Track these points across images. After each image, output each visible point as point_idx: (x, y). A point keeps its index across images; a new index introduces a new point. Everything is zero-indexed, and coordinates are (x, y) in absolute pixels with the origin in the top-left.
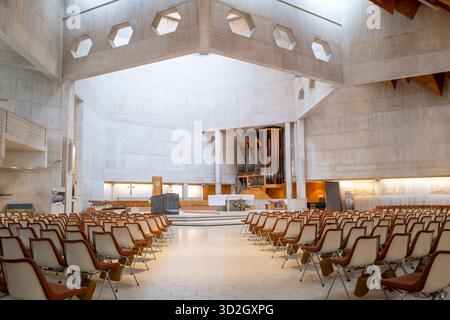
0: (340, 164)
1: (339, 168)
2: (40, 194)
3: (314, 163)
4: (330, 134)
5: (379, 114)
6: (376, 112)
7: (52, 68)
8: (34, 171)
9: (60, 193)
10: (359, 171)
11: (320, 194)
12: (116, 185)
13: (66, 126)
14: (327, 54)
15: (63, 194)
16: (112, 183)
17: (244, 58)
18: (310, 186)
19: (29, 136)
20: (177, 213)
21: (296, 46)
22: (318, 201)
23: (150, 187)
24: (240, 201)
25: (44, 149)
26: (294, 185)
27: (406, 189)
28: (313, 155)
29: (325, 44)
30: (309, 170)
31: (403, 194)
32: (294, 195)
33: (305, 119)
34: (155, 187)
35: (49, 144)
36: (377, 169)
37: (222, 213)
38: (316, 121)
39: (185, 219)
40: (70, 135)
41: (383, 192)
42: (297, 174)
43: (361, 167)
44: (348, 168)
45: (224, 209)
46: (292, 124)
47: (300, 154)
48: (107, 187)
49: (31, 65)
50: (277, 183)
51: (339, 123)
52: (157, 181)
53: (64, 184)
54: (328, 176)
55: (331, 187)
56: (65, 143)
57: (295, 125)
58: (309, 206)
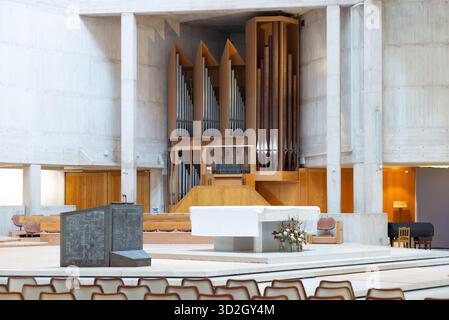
24: (292, 224)
42: (355, 146)
45: (244, 245)
46: (345, 11)
50: (286, 169)
57: (354, 14)
58: (393, 234)
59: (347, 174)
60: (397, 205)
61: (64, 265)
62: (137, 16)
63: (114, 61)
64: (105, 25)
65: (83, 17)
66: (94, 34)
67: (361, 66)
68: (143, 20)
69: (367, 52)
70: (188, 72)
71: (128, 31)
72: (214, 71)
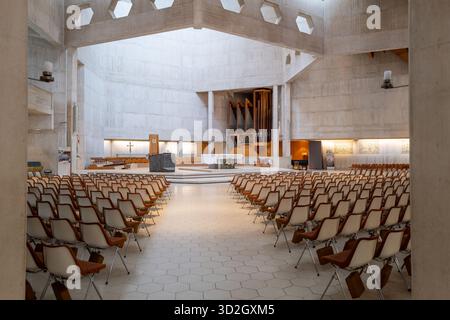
0: (322, 126)
1: (321, 129)
2: (47, 153)
3: (298, 124)
4: (314, 98)
5: (358, 80)
6: (356, 78)
7: (55, 36)
8: (41, 132)
9: (65, 153)
10: (339, 132)
11: (304, 152)
12: (115, 142)
13: (70, 90)
14: (310, 27)
15: (69, 153)
16: (111, 140)
17: (234, 32)
18: (294, 144)
19: (37, 101)
20: (173, 171)
21: (282, 20)
22: (302, 158)
23: (148, 144)
25: (50, 112)
27: (381, 148)
28: (298, 117)
29: (309, 18)
30: (294, 130)
31: (378, 153)
33: (292, 83)
34: (152, 144)
35: (55, 107)
36: (355, 131)
37: (214, 171)
38: (301, 85)
39: (180, 176)
40: (74, 98)
41: (360, 151)
42: (283, 133)
43: (341, 129)
44: (329, 129)
45: (216, 166)
46: (280, 87)
47: (286, 116)
48: (107, 143)
49: (36, 33)
51: (322, 87)
52: (154, 139)
53: (69, 144)
54: (311, 136)
55: (314, 145)
56: (69, 107)
57: (282, 89)
58: (293, 163)
59: (281, 143)
60: (303, 154)
61: (151, 171)
62: (214, 92)
63: (207, 106)
64: (203, 95)
65: (198, 93)
66: (201, 98)
68: (215, 93)
70: (234, 110)
71: (211, 96)
72: (243, 109)
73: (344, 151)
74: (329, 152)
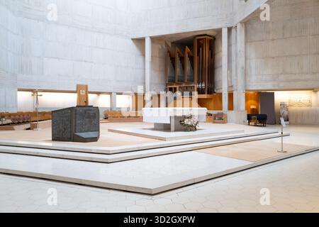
1: (282, 77)
3: (253, 72)
4: (273, 40)
20: (95, 139)
23: (75, 96)
26: (231, 96)
28: (253, 64)
32: (231, 107)
33: (246, 23)
34: (79, 96)
42: (234, 83)
43: (308, 77)
46: (230, 30)
50: (208, 94)
51: (284, 27)
52: (82, 90)
57: (233, 31)
60: (252, 107)
61: (55, 139)
63: (144, 55)
64: (140, 42)
65: (133, 39)
66: (137, 46)
67: (236, 50)
68: (153, 39)
69: (239, 45)
70: (173, 59)
71: (148, 43)
72: (182, 59)
73: (300, 104)
74: (283, 105)
